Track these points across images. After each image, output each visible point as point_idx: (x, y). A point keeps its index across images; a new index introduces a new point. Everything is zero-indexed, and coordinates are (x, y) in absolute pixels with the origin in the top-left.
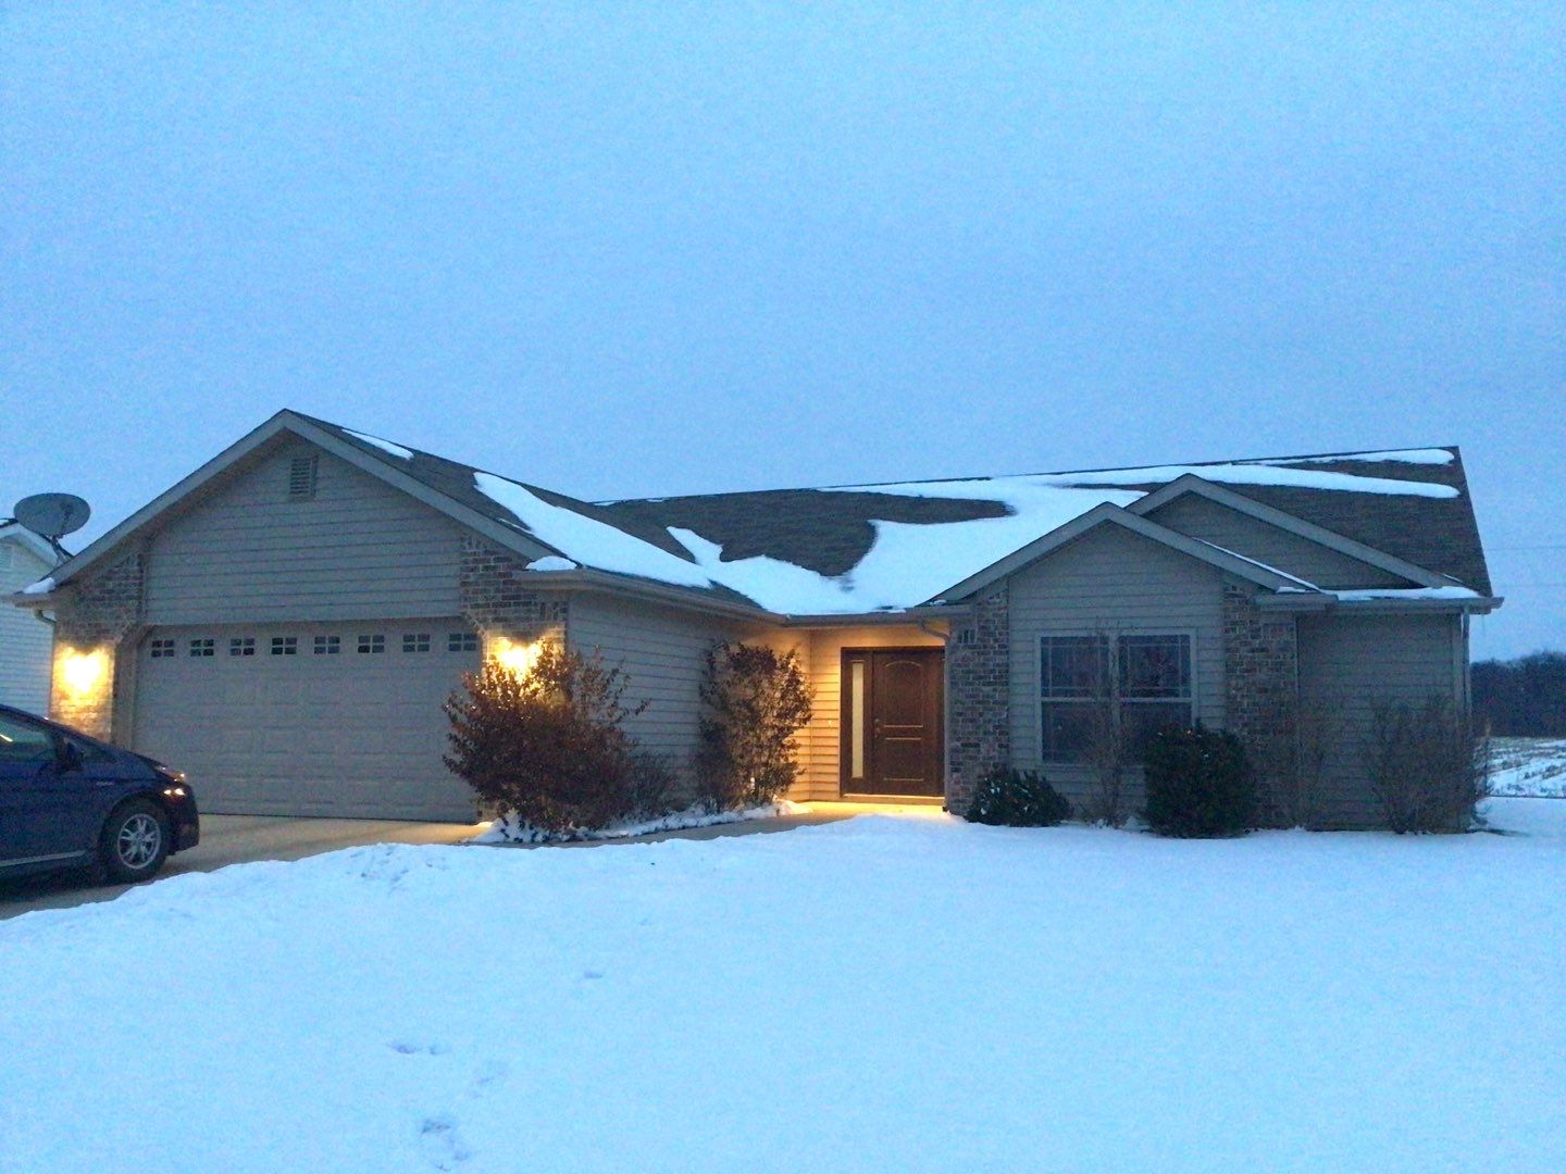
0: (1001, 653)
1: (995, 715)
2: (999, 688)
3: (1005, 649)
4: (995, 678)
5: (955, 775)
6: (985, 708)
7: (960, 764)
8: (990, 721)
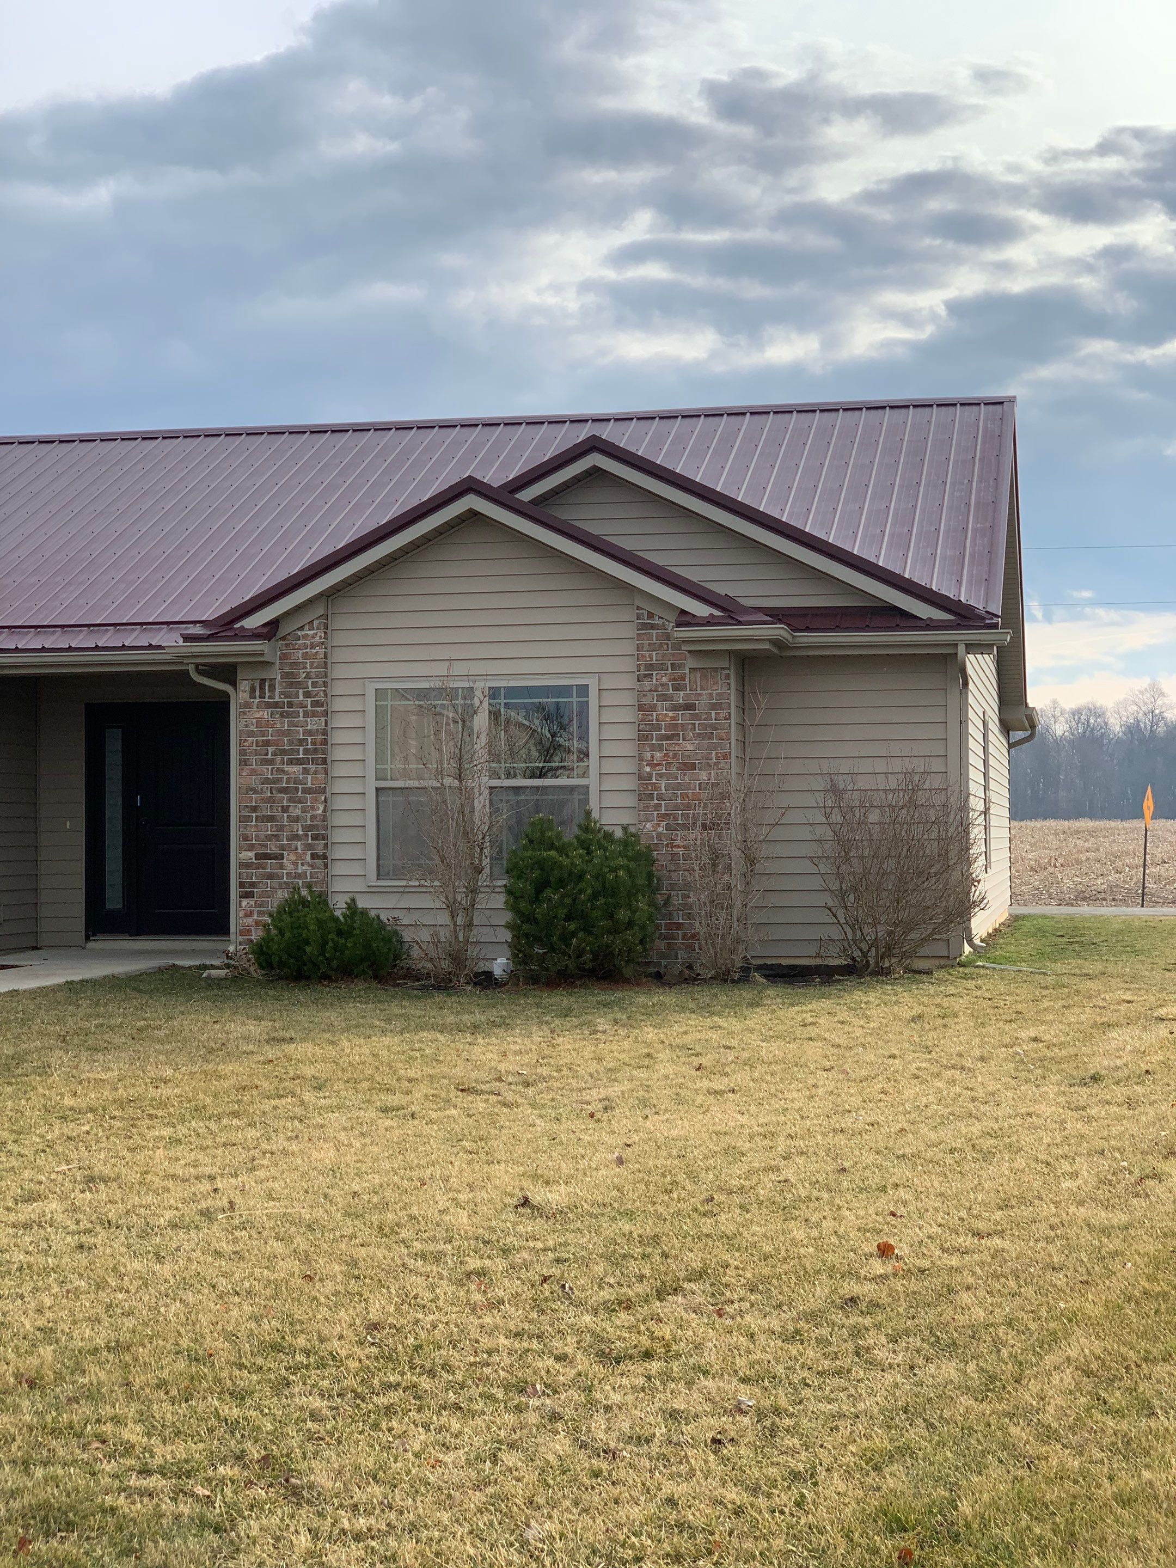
0: (314, 714)
1: (304, 810)
2: (312, 767)
3: (321, 708)
4: (306, 751)
5: (245, 902)
6: (290, 800)
7: (253, 885)
8: (297, 820)
